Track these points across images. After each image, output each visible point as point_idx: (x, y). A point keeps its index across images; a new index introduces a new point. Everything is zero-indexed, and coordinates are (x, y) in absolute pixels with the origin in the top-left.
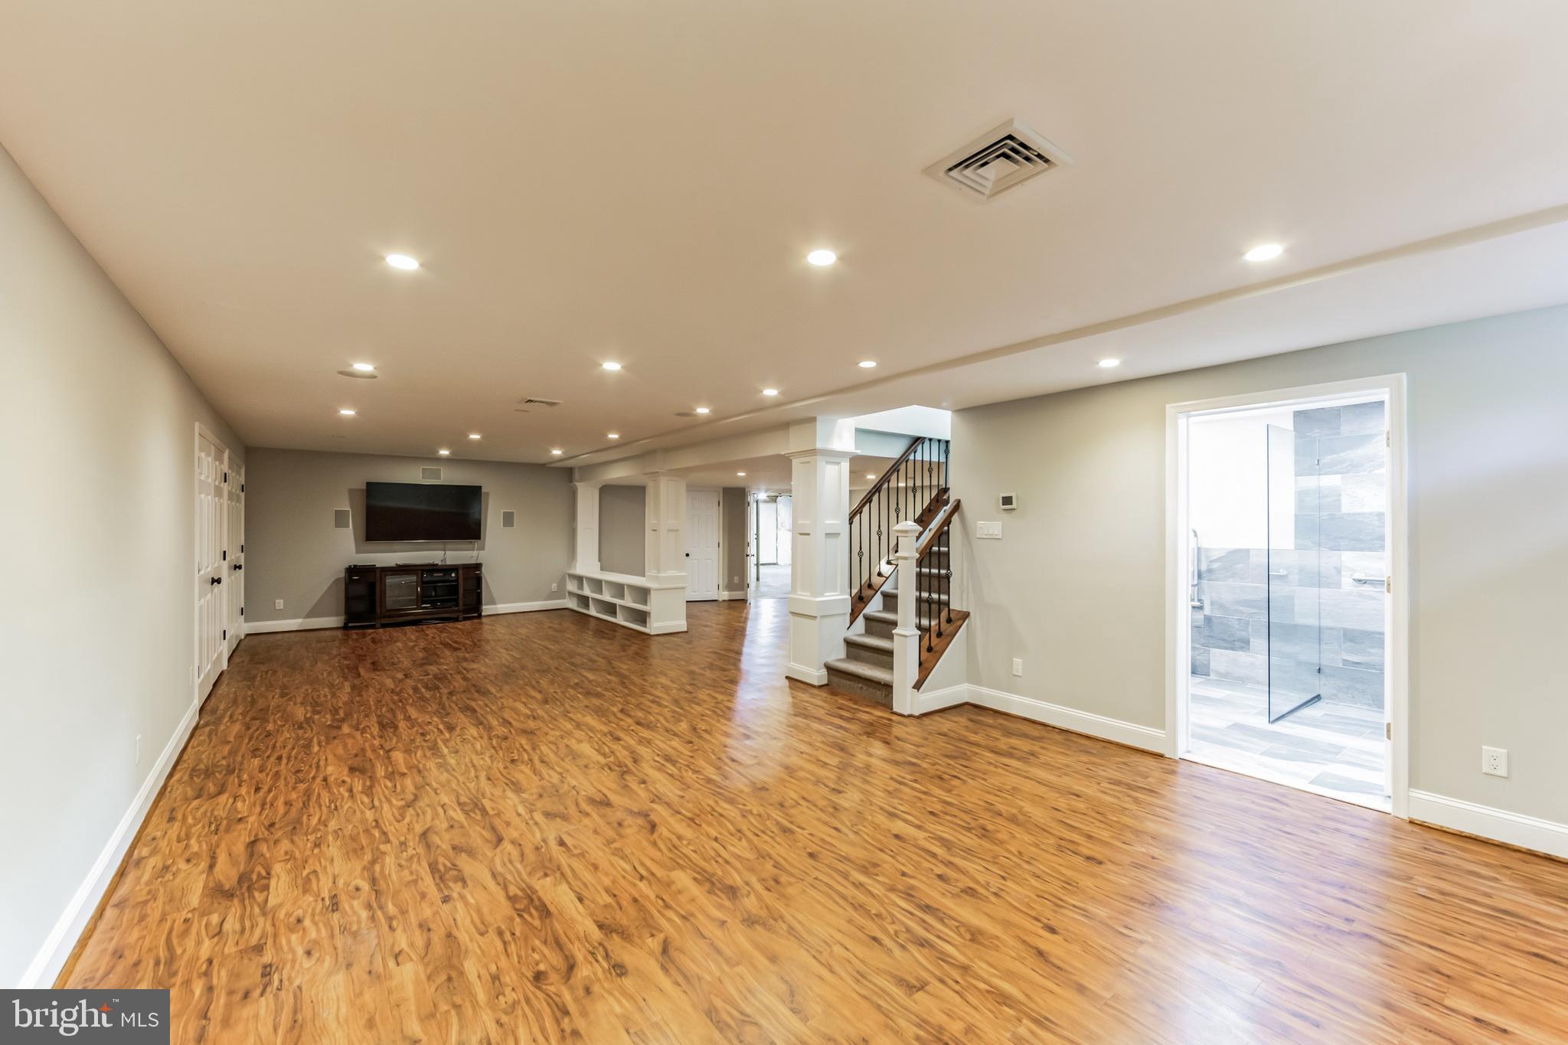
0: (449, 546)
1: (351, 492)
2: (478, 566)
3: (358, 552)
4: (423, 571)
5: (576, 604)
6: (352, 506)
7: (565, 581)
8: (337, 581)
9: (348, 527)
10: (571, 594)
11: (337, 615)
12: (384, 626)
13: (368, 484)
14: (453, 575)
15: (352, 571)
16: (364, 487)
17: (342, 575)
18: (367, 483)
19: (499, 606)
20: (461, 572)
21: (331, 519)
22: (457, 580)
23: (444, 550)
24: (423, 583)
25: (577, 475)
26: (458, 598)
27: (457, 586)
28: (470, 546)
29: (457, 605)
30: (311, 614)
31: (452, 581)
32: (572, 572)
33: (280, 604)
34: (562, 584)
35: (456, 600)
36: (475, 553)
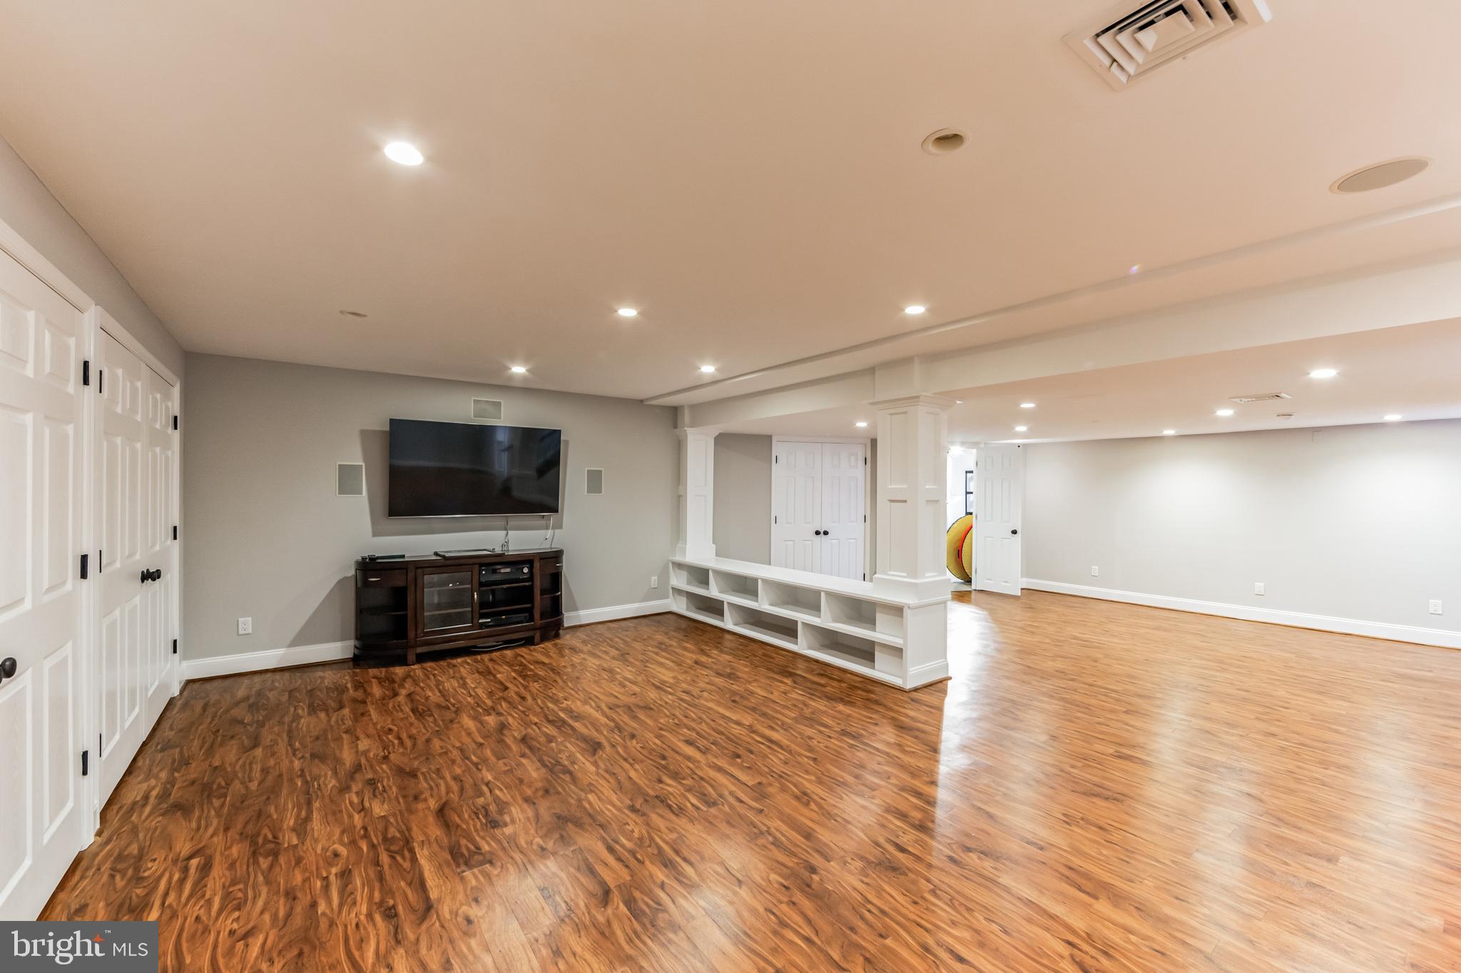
0: (512, 523)
1: (365, 434)
2: (556, 556)
3: (376, 533)
4: (481, 565)
5: (684, 606)
6: (366, 459)
7: (668, 572)
8: (342, 582)
9: (361, 493)
10: (677, 591)
11: (342, 640)
12: (421, 658)
13: (393, 422)
14: (526, 570)
15: (369, 567)
16: (387, 429)
17: (351, 572)
18: (391, 420)
19: (582, 613)
20: (537, 565)
21: (332, 480)
22: (531, 577)
23: (506, 529)
24: (481, 584)
25: (687, 416)
26: (532, 608)
27: (531, 588)
28: (543, 522)
29: (531, 619)
30: (299, 640)
31: (524, 580)
32: (678, 558)
33: (246, 624)
34: (664, 576)
35: (530, 611)
36: (549, 533)
